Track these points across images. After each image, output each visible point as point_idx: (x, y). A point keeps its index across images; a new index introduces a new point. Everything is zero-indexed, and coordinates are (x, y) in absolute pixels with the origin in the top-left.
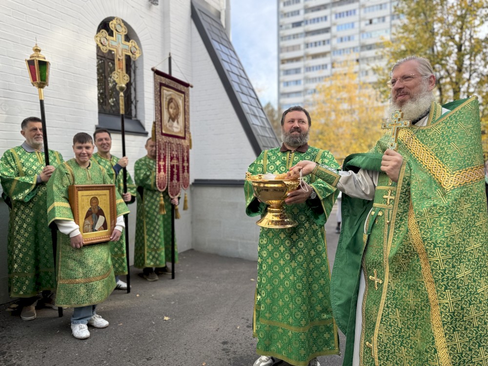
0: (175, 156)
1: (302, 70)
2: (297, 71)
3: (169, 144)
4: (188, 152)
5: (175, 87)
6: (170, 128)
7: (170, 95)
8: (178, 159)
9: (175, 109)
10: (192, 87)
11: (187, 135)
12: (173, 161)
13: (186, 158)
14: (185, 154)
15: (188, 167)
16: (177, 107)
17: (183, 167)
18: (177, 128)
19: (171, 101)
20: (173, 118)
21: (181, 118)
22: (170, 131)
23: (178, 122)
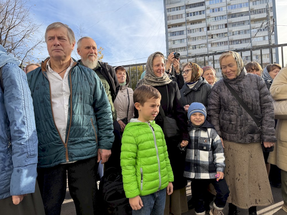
1: (185, 32)
2: (181, 33)
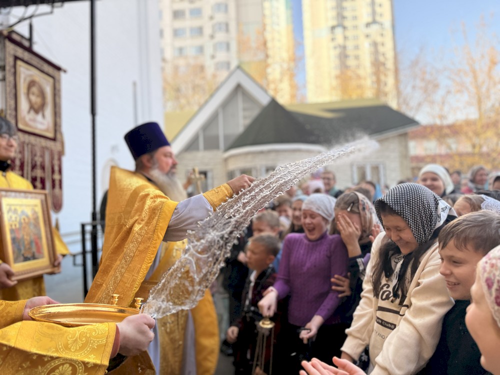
0: (38, 163)
3: (30, 146)
4: (60, 160)
5: (39, 66)
6: (31, 123)
7: (31, 76)
8: (43, 168)
9: (38, 96)
10: (65, 71)
11: (58, 136)
12: (35, 170)
13: (56, 168)
14: (56, 162)
15: (60, 181)
16: (42, 94)
17: (53, 181)
18: (42, 123)
19: (32, 84)
20: (36, 109)
21: (49, 111)
22: (30, 127)
23: (44, 116)
